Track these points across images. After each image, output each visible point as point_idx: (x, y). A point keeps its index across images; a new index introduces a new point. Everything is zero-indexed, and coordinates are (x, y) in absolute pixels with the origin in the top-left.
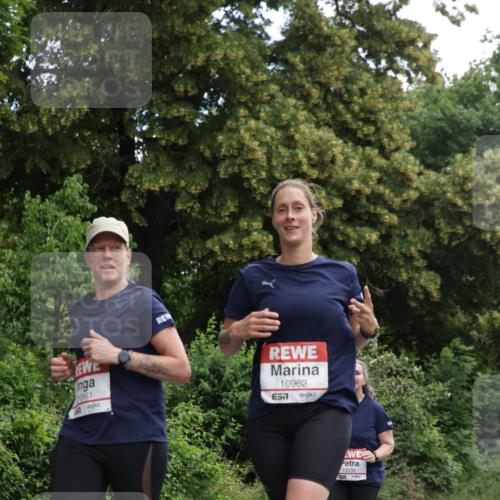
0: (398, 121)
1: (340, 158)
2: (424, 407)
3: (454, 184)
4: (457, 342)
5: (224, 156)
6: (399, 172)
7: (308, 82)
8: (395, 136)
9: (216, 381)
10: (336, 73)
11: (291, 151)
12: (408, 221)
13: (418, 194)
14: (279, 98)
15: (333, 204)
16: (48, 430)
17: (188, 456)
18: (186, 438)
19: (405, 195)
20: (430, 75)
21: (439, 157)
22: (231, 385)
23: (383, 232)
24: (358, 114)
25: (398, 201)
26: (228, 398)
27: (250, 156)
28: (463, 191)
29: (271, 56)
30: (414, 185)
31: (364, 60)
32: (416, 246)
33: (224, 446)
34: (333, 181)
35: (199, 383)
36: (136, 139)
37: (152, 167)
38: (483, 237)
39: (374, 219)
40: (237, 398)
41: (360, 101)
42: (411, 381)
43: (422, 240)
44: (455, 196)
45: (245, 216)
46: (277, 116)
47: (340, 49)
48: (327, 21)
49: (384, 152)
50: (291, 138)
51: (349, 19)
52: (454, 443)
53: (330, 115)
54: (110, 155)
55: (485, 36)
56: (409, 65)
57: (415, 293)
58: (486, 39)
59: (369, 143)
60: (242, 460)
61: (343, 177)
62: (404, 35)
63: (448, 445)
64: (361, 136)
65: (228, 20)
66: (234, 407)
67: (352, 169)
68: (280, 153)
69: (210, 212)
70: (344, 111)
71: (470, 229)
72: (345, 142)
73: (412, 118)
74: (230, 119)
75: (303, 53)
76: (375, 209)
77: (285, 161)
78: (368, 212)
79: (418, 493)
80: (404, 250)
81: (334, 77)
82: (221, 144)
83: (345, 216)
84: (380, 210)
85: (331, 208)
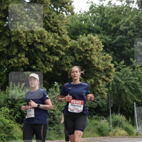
1: (47, 36)
3: (79, 44)
5: (13, 35)
6: (64, 40)
8: (63, 30)
9: (13, 101)
10: (45, 12)
11: (32, 34)
12: (67, 54)
13: (70, 46)
15: (44, 50)
17: (5, 122)
18: (4, 117)
19: (66, 47)
20: (72, 12)
21: (75, 36)
22: (17, 101)
23: (60, 57)
24: (52, 24)
25: (64, 48)
26: (16, 105)
27: (21, 36)
28: (82, 45)
30: (69, 44)
31: (53, 8)
32: (69, 61)
33: (15, 119)
34: (45, 43)
35: (8, 101)
38: (88, 58)
39: (58, 54)
40: (19, 106)
41: (53, 20)
43: (71, 59)
44: (80, 47)
45: (20, 53)
47: (46, 5)
49: (59, 34)
53: (44, 24)
55: (88, 2)
56: (66, 10)
59: (56, 32)
60: (21, 123)
61: (48, 42)
62: (64, 1)
64: (53, 30)
66: (18, 108)
67: (50, 40)
68: (29, 35)
69: (9, 52)
70: (48, 23)
71: (84, 56)
72: (48, 32)
73: (67, 25)
76: (58, 51)
77: (31, 37)
78: (56, 52)
80: (66, 62)
82: (12, 32)
83: (49, 53)
84: (59, 51)
85: (44, 51)
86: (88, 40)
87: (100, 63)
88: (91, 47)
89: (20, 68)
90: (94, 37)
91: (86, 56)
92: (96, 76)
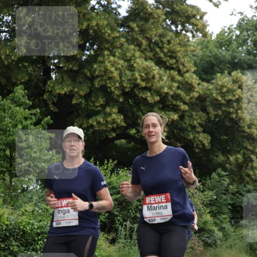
0: (187, 57)
1: (157, 76)
2: (203, 203)
3: (217, 89)
4: (219, 170)
5: (97, 75)
6: (188, 83)
7: (141, 37)
8: (186, 65)
10: (155, 32)
11: (132, 72)
12: (193, 109)
13: (198, 94)
14: (126, 45)
15: (154, 99)
16: (7, 218)
19: (191, 95)
20: (204, 33)
21: (209, 75)
23: (180, 114)
24: (167, 53)
25: (188, 98)
27: (111, 75)
28: (221, 92)
29: (121, 24)
30: (196, 90)
31: (170, 26)
32: (197, 121)
34: (154, 88)
36: (52, 67)
37: (60, 81)
38: (231, 116)
39: (175, 108)
41: (168, 46)
42: (196, 191)
43: (200, 118)
44: (217, 95)
45: (109, 106)
46: (124, 55)
47: (157, 20)
48: (150, 6)
49: (180, 73)
50: (132, 66)
51: (162, 4)
52: (218, 222)
53: (152, 54)
54: (38, 75)
55: (233, 12)
56: (192, 28)
57: (197, 145)
58: (233, 14)
59: (173, 69)
60: (108, 232)
61: (159, 86)
62: (190, 12)
63: (215, 223)
64: (168, 65)
65: (99, 5)
67: (164, 82)
68: (126, 74)
69: (91, 104)
70: (159, 52)
71: (225, 112)
72: (160, 68)
73: (194, 55)
74: (100, 56)
75: (138, 22)
76: (176, 103)
77: (129, 78)
78: (172, 104)
79: (200, 248)
80: (191, 123)
81: (154, 34)
82: (96, 69)
83: (161, 106)
84: (179, 103)
85: (153, 102)
86: (233, 83)
87: (254, 125)
88: (237, 95)
89: (109, 132)
90: (243, 77)
91: (227, 112)
92: (246, 148)
